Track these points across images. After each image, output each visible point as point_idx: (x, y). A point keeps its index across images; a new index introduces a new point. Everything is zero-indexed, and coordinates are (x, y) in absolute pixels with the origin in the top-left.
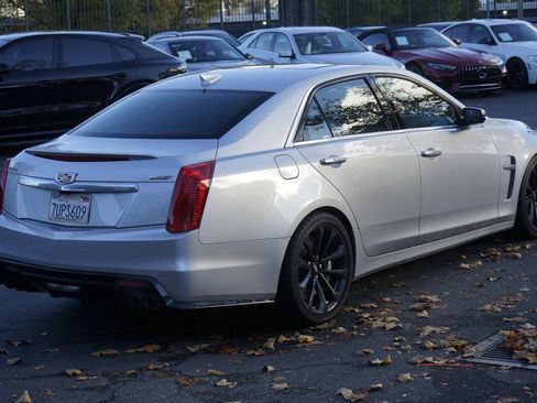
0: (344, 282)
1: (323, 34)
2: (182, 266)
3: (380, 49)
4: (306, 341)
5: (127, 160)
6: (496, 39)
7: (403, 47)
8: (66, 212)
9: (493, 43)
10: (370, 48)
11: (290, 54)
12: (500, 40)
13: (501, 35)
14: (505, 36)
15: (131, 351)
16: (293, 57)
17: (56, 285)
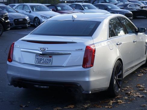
0: (121, 82)
1: (38, 6)
2: (87, 79)
3: (53, 10)
4: (120, 102)
5: (66, 43)
6: (84, 9)
7: (60, 10)
8: (43, 61)
9: (83, 9)
10: (51, 10)
11: (29, 11)
12: (85, 9)
13: (85, 7)
14: (86, 8)
15: (66, 108)
16: (30, 12)
17: (37, 86)
